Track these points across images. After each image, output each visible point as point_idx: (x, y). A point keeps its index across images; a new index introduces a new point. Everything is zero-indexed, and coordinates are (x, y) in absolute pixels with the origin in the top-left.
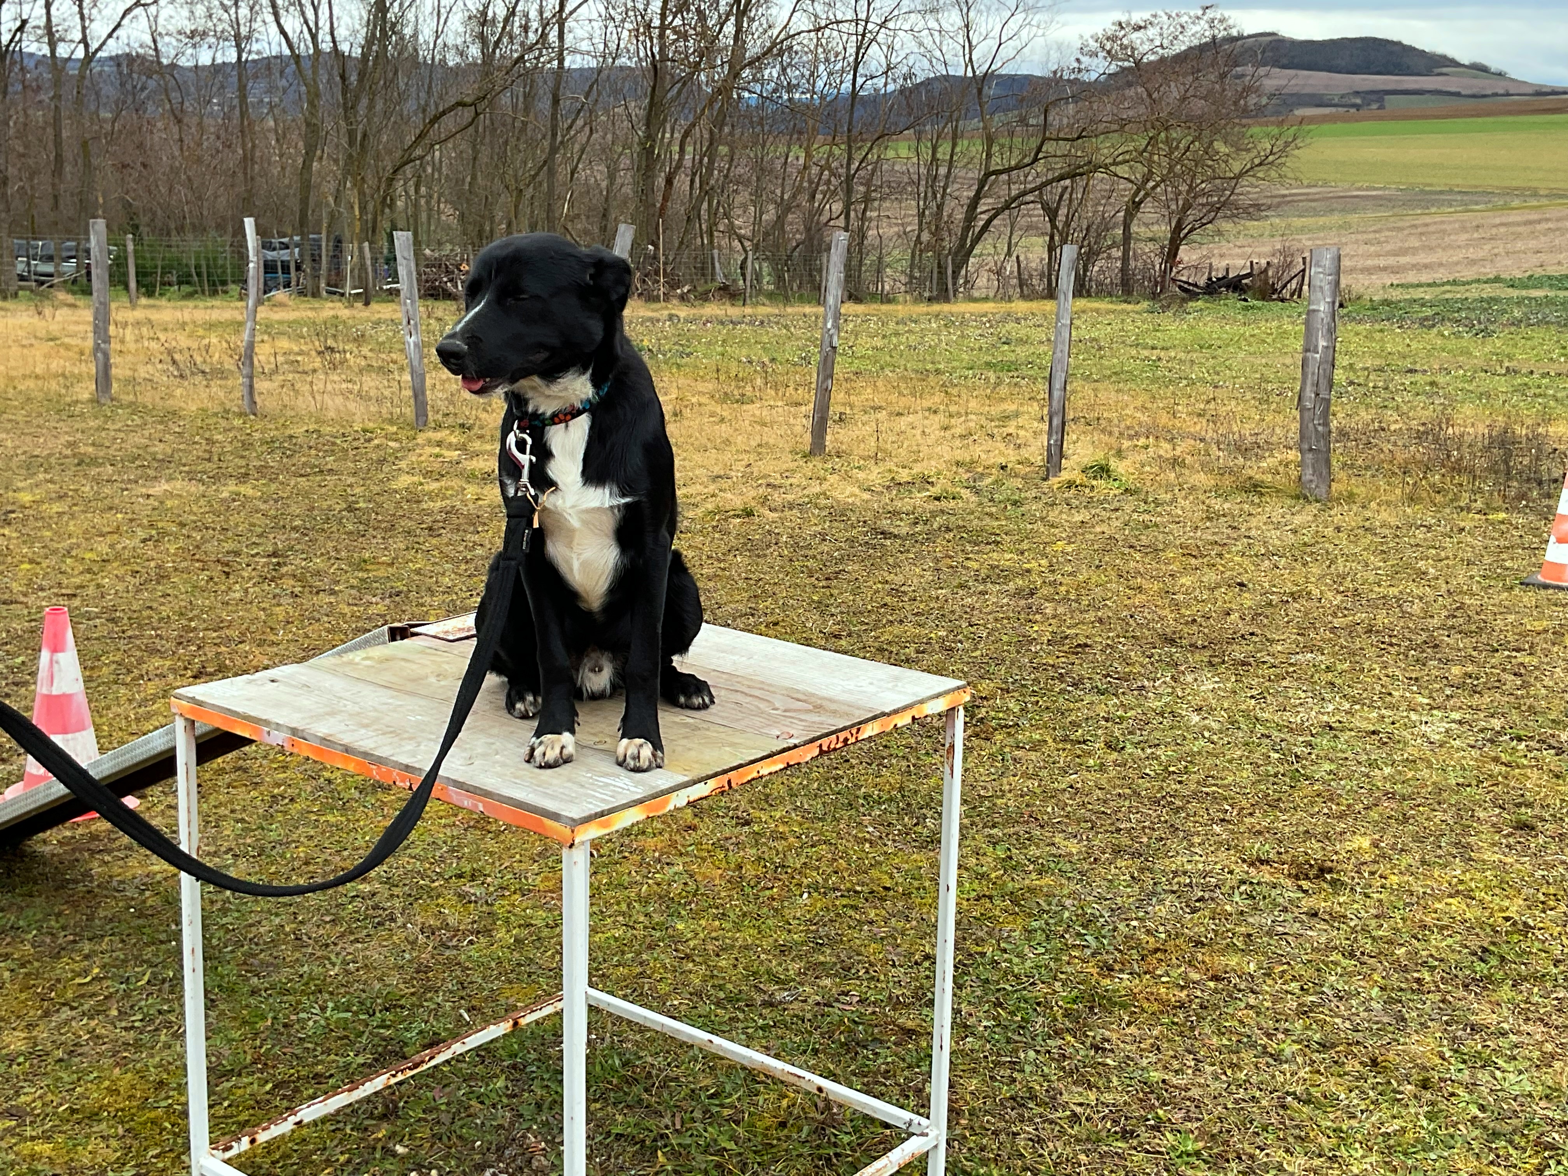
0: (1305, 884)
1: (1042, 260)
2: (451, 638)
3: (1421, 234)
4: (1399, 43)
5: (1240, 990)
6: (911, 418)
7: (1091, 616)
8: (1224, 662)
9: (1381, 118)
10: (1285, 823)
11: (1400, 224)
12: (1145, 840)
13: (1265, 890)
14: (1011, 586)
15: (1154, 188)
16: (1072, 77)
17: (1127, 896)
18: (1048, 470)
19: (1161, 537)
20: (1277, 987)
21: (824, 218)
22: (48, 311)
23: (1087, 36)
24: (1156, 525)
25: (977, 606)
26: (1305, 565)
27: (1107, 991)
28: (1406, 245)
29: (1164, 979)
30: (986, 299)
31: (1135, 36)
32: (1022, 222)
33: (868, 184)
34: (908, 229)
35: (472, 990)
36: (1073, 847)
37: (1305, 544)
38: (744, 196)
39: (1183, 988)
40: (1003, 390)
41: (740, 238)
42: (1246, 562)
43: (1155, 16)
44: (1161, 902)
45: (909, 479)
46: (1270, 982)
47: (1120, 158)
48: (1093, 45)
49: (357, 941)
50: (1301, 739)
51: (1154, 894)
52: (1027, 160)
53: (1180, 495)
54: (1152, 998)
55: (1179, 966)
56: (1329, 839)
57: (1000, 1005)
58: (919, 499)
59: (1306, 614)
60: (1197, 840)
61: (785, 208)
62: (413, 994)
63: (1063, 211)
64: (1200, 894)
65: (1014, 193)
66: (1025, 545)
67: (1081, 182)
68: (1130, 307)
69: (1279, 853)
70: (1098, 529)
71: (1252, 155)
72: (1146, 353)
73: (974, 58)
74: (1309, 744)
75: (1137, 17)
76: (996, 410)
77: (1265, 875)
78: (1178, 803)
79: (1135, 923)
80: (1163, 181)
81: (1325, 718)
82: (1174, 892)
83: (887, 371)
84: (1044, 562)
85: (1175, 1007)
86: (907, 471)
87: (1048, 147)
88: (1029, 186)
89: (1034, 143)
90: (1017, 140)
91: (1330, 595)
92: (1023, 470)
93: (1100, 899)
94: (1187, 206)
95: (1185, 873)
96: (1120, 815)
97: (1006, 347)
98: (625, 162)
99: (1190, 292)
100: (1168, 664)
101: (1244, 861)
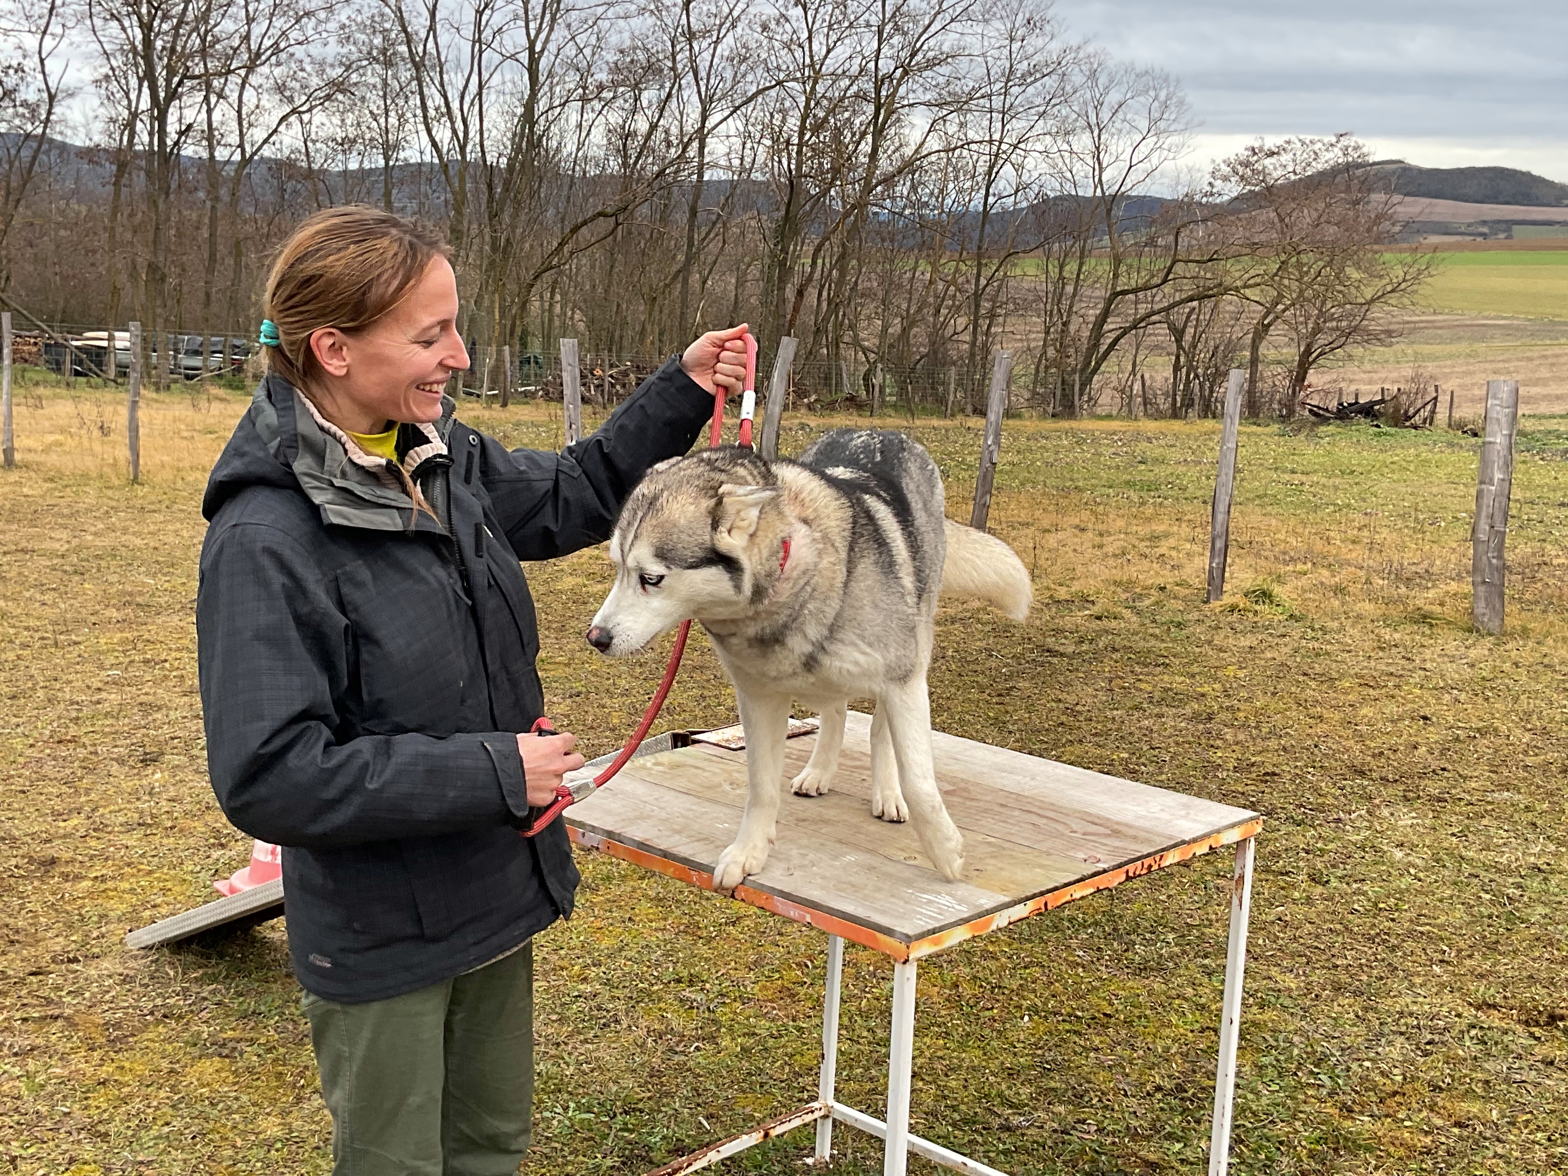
0: (1537, 1031)
1: (1166, 380)
2: (733, 746)
3: (1553, 365)
4: (1528, 175)
5: (1485, 1138)
6: (1061, 535)
7: (1273, 744)
8: (1419, 797)
9: (1510, 248)
10: (1506, 966)
11: (1529, 354)
12: (1364, 978)
13: (1497, 1035)
14: (1188, 710)
15: (1284, 311)
16: (1204, 200)
17: (1355, 1035)
18: (1209, 592)
19: (1334, 665)
20: (1523, 1136)
21: (949, 331)
22: (204, 404)
23: (1219, 161)
24: (1328, 654)
25: (1155, 728)
26: (1487, 699)
27: (1351, 1133)
28: (1537, 375)
29: (1407, 1123)
30: (1109, 417)
31: (1268, 162)
32: (1149, 341)
33: (993, 300)
34: (1032, 345)
35: (707, 1097)
36: (1290, 982)
37: (1483, 678)
38: (870, 308)
39: (1426, 1133)
40: (1149, 511)
41: (865, 350)
42: (1426, 694)
43: (1288, 142)
44: (1390, 1043)
45: (1068, 597)
46: (1516, 1131)
47: (1251, 282)
48: (1226, 170)
49: (586, 1041)
50: (1511, 880)
51: (1383, 1035)
52: (1156, 281)
53: (1348, 623)
54: (1397, 1143)
55: (1420, 1111)
56: (1554, 985)
57: (1242, 1141)
58: (1078, 618)
59: (1496, 751)
60: (1418, 980)
61: (910, 322)
62: (650, 1098)
63: (1190, 331)
64: (1429, 1037)
65: (1142, 312)
66: (1195, 669)
67: (1209, 304)
68: (1259, 430)
69: (1505, 997)
70: (1269, 655)
71: (1384, 282)
72: (1287, 477)
73: (1104, 179)
74: (1519, 886)
75: (1271, 142)
76: (1144, 530)
77: (1494, 1019)
78: (1394, 941)
79: (1367, 1064)
80: (1293, 304)
81: (1532, 859)
82: (1402, 1034)
83: (1029, 486)
84: (1217, 686)
85: (1421, 1153)
86: (1065, 589)
87: (1179, 268)
88: (1156, 307)
89: (1163, 263)
90: (1145, 260)
91: (1518, 732)
92: (1182, 592)
93: (1328, 1037)
94: (1317, 330)
95: (1411, 1014)
96: (1334, 951)
97: (1143, 467)
98: (754, 272)
99: (1320, 416)
100: (1361, 797)
101: (1470, 1004)
